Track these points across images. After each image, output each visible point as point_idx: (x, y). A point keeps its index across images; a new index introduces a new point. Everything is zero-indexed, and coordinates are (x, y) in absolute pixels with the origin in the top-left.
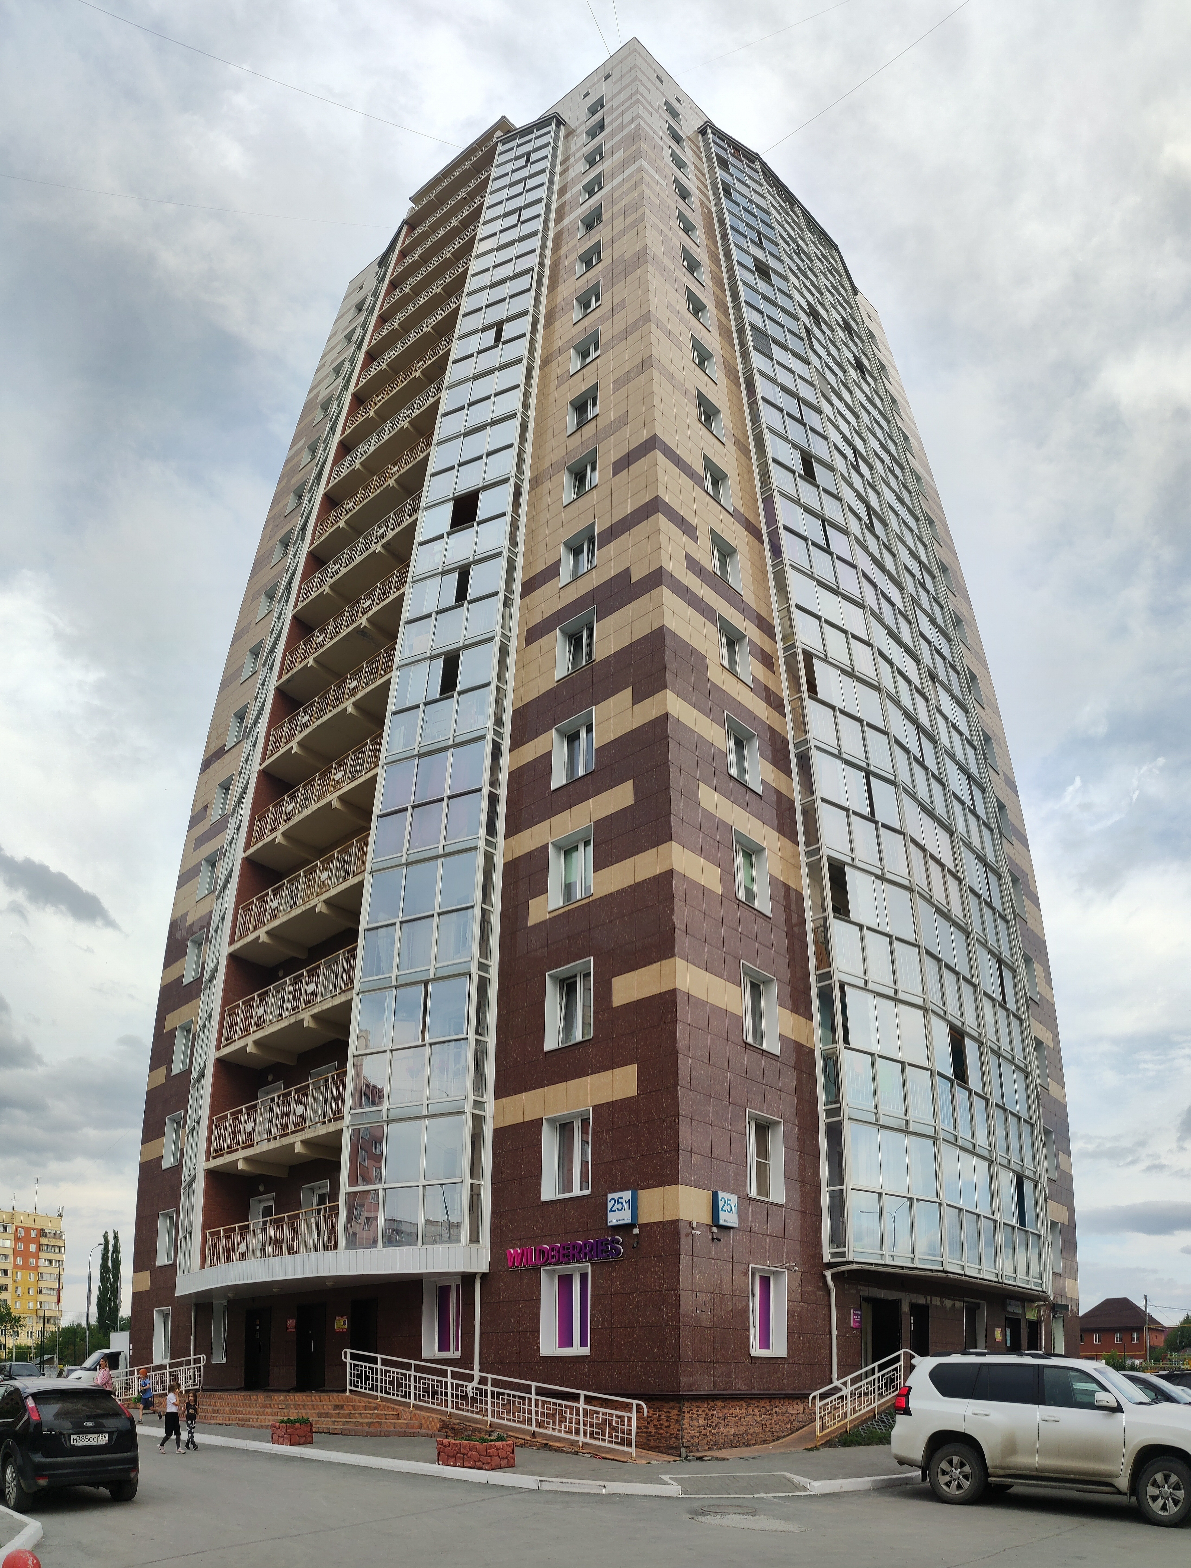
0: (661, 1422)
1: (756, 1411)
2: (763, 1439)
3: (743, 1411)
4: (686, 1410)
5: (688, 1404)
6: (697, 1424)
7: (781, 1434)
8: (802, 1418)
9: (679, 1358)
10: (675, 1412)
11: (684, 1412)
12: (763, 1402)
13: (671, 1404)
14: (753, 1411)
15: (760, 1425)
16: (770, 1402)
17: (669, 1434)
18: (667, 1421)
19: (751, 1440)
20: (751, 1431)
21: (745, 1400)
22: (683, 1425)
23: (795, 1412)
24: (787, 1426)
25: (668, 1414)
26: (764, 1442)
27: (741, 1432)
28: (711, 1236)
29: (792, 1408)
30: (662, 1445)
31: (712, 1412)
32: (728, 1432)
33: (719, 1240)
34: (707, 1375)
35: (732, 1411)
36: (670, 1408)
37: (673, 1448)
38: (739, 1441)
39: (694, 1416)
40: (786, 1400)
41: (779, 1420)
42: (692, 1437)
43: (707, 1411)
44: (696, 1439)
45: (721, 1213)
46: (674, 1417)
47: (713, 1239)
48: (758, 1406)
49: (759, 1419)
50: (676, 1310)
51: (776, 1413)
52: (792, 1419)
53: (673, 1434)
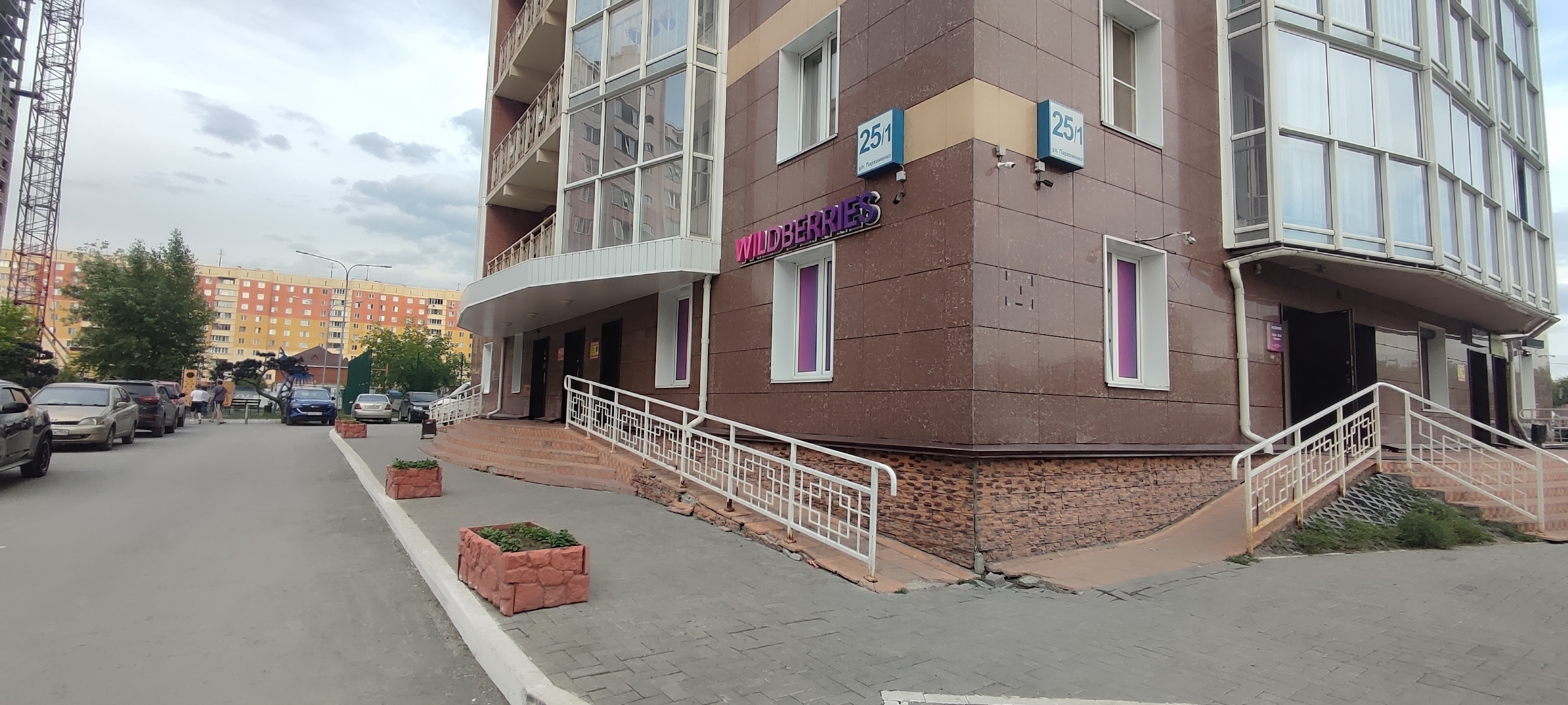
0: (938, 500)
1: (1120, 480)
2: (1135, 530)
3: (1096, 481)
4: (984, 481)
5: (988, 470)
6: (1006, 508)
7: (1165, 520)
8: (1199, 490)
9: (971, 384)
10: (962, 483)
11: (980, 485)
12: (1134, 463)
13: (956, 468)
14: (1115, 480)
15: (1126, 504)
16: (1145, 464)
17: (950, 524)
18: (949, 498)
19: (1112, 531)
20: (1112, 516)
21: (1099, 461)
22: (979, 509)
23: (1187, 480)
24: (1175, 505)
25: (950, 487)
26: (1136, 534)
27: (1092, 520)
28: (1034, 178)
29: (1181, 475)
30: (939, 542)
31: (1037, 484)
32: (1070, 519)
33: (1049, 184)
34: (1028, 416)
35: (1077, 481)
36: (954, 476)
37: (958, 550)
38: (1091, 535)
39: (1000, 491)
40: (1172, 462)
41: (1162, 495)
42: (997, 532)
43: (1027, 481)
44: (1005, 536)
45: (1053, 137)
46: (961, 493)
47: (1038, 184)
48: (1122, 473)
49: (1125, 495)
50: (966, 298)
51: (1156, 483)
52: (1182, 492)
53: (958, 526)
